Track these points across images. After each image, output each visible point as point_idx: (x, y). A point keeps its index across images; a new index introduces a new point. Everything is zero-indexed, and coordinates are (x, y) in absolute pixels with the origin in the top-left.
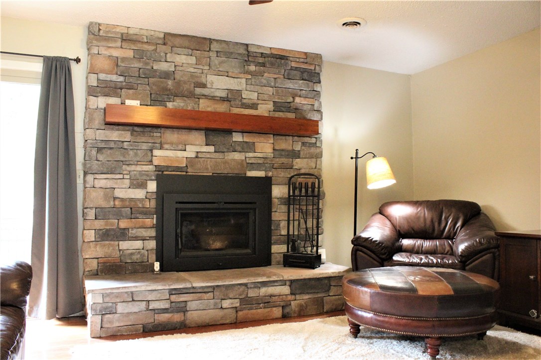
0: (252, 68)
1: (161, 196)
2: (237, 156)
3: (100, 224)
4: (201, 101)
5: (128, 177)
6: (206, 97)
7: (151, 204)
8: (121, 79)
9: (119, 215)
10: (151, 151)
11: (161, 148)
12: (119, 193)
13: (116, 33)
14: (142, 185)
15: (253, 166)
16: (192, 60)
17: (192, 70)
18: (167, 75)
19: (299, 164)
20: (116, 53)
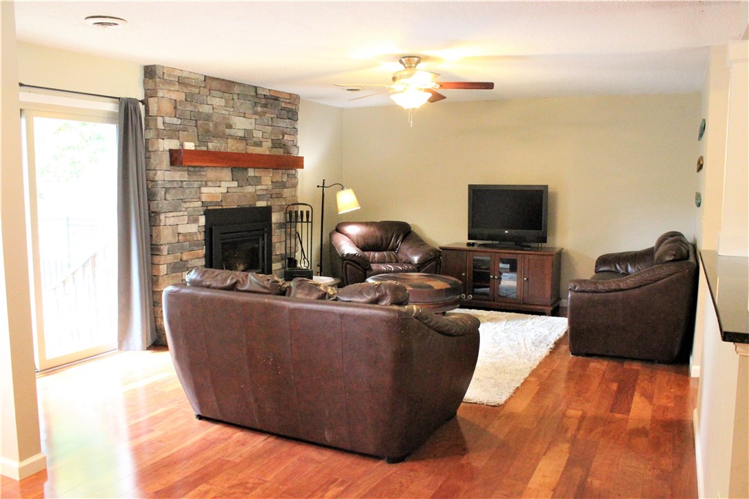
0: (259, 109)
1: (209, 231)
2: (250, 189)
3: (170, 259)
4: (229, 140)
5: (186, 213)
6: (231, 136)
7: (201, 237)
8: (179, 122)
9: (182, 250)
10: (200, 188)
11: (206, 185)
12: (181, 229)
13: (174, 76)
14: (196, 221)
15: (260, 198)
16: (222, 102)
17: (224, 112)
18: (208, 117)
19: (286, 192)
20: (174, 96)
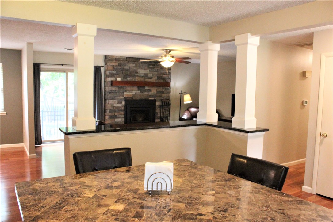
0: (151, 66)
1: (126, 106)
2: (146, 93)
3: (110, 114)
4: (137, 77)
5: (117, 100)
6: (138, 76)
7: (123, 108)
8: (115, 72)
9: (115, 111)
10: (123, 93)
11: (126, 92)
12: (115, 105)
13: (114, 58)
14: (121, 103)
15: (151, 96)
16: (134, 65)
17: (134, 68)
18: (127, 70)
19: (164, 95)
20: (113, 64)
